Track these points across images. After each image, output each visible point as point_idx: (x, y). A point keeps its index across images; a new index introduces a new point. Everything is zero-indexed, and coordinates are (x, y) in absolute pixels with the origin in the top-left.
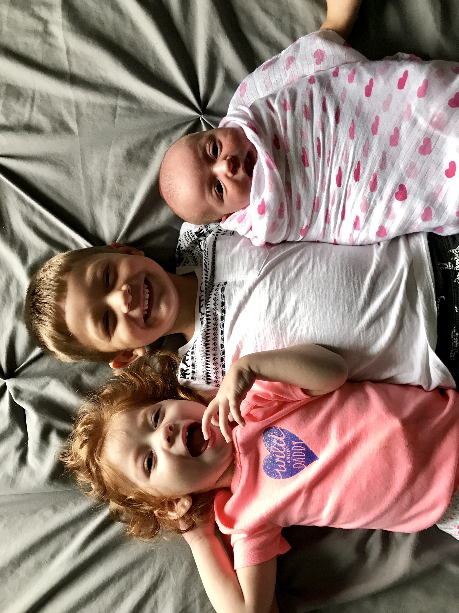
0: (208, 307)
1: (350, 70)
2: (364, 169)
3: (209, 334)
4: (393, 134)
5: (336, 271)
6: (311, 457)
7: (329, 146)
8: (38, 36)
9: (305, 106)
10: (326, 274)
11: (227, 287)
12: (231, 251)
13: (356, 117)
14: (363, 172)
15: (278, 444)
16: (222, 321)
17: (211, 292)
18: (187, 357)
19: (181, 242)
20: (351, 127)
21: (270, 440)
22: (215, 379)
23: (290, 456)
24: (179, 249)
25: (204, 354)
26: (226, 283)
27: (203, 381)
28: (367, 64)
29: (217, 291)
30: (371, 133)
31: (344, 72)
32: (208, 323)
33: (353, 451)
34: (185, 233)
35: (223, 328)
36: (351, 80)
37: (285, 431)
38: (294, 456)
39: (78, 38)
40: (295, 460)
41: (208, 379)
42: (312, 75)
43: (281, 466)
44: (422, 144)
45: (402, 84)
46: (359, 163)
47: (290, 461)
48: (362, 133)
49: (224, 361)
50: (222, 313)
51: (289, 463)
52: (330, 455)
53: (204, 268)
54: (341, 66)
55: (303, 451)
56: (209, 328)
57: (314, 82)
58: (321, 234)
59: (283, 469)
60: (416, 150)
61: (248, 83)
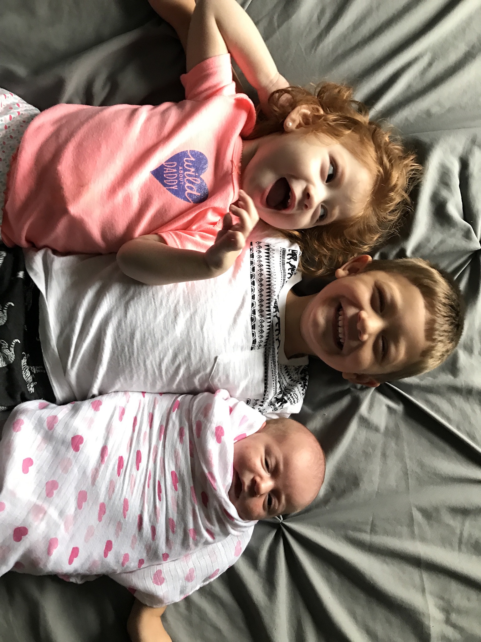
0: (269, 324)
1: (127, 565)
2: (113, 469)
3: (267, 296)
4: (84, 503)
5: (136, 360)
6: (158, 173)
7: (149, 492)
8: (455, 608)
9: (173, 532)
10: (146, 357)
11: (251, 344)
12: (249, 382)
13: (122, 521)
14: (114, 465)
15: (192, 186)
16: (254, 309)
17: (267, 340)
18: (290, 271)
19: (302, 392)
20: (127, 511)
21: (200, 190)
22: (261, 250)
23: (179, 174)
24: (305, 385)
25: (272, 275)
26: (252, 349)
27: (273, 248)
28: (110, 571)
29: (260, 340)
30: (106, 506)
31: (133, 564)
32: (269, 307)
33: (116, 181)
34: (297, 402)
35: (253, 302)
36: (126, 557)
37: (185, 199)
38: (175, 174)
39: (412, 605)
40: (175, 170)
41: (268, 249)
42: (164, 562)
43: (189, 164)
44: (55, 492)
45: (75, 552)
46: (119, 474)
47: (180, 169)
48: (116, 505)
49: (252, 268)
50: (254, 317)
51: (181, 166)
52: (138, 176)
53: (277, 364)
54: (135, 569)
55: (166, 179)
56: (268, 301)
57: (163, 555)
58: (158, 402)
59: (187, 161)
60: (62, 485)
61: (233, 557)
